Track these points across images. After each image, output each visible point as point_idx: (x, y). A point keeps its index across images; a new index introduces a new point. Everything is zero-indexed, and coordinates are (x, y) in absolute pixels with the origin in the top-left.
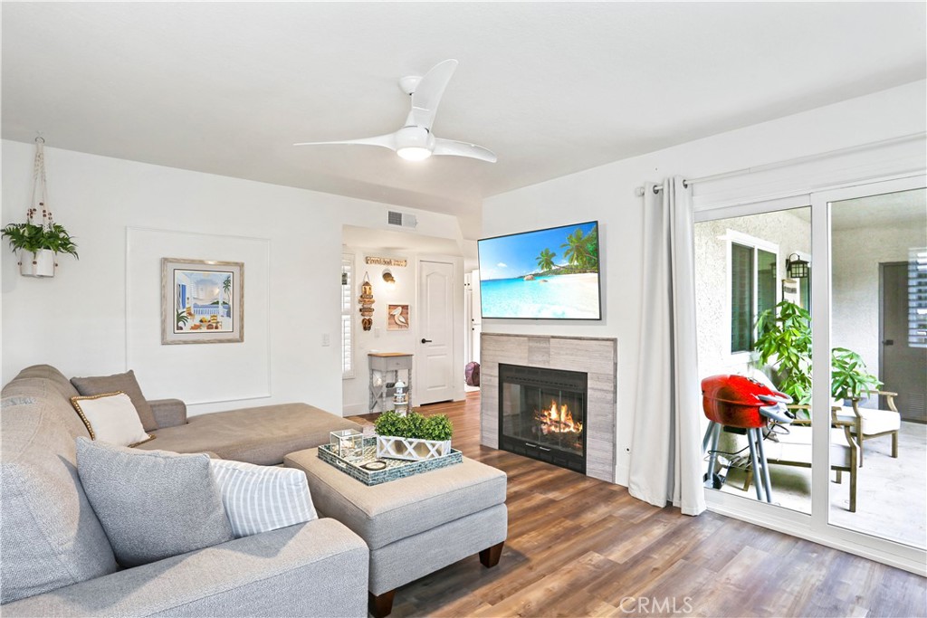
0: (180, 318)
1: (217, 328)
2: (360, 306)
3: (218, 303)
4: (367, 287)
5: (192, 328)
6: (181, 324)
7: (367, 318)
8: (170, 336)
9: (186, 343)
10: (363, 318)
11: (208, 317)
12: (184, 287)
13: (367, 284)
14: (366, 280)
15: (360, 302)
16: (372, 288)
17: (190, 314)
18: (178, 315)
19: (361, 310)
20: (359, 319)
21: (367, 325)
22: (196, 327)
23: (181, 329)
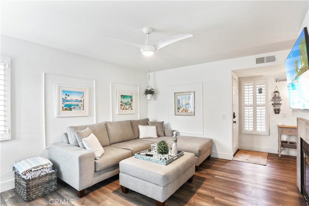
0: (179, 108)
1: (187, 111)
2: (273, 102)
3: (187, 104)
4: (277, 94)
5: (181, 111)
6: (179, 110)
7: (277, 108)
8: (177, 113)
9: (180, 115)
10: (274, 108)
11: (185, 108)
12: (179, 100)
13: (277, 92)
14: (276, 90)
15: (272, 100)
16: (280, 93)
17: (181, 107)
18: (178, 108)
19: (273, 104)
20: (272, 109)
21: (277, 111)
22: (182, 111)
23: (179, 111)
